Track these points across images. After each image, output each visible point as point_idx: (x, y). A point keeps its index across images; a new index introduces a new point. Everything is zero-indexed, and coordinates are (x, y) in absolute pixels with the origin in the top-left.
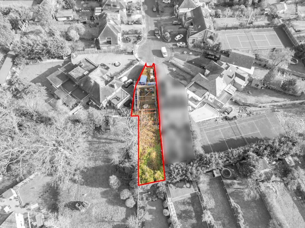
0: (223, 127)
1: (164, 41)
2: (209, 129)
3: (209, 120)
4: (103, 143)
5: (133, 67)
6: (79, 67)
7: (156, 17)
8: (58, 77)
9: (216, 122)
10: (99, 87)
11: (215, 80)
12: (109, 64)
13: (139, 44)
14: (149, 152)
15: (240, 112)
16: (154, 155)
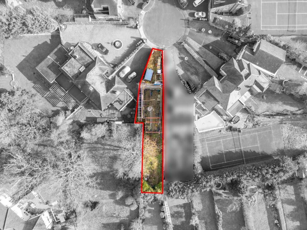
6: (73, 59)
10: (100, 96)
12: (108, 43)
13: (145, 10)
15: (247, 121)
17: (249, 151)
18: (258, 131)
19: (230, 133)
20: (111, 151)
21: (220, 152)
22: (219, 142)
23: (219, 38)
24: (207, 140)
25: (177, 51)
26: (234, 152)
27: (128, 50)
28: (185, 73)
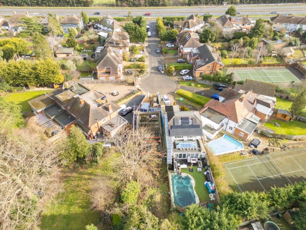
0: (251, 163)
1: (168, 75)
2: (234, 165)
3: (232, 153)
4: (85, 179)
5: (133, 96)
6: (69, 91)
7: (160, 57)
8: (42, 102)
9: (242, 156)
10: (90, 108)
11: (234, 104)
12: (106, 93)
13: (141, 77)
14: (150, 194)
15: (271, 145)
16: (158, 198)
17: (293, 176)
18: (291, 154)
19: (255, 157)
21: (253, 178)
22: (246, 167)
24: (228, 166)
25: (172, 97)
27: (124, 96)
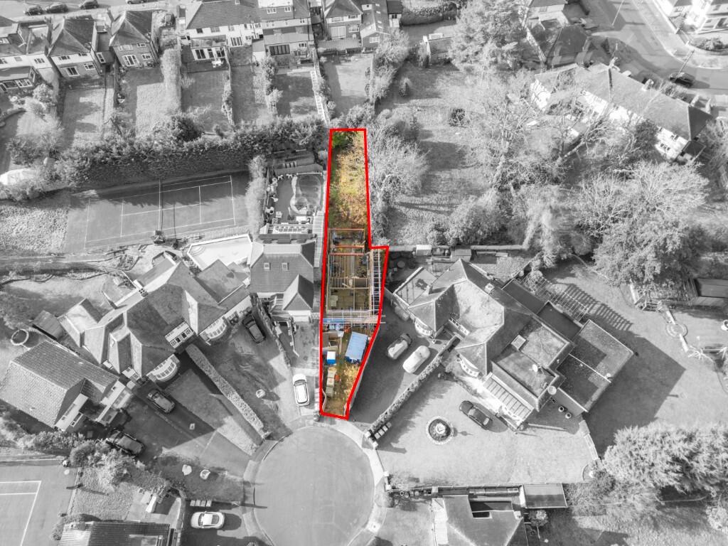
0: (193, 226)
2: (222, 223)
12: (464, 433)
13: (369, 534)
17: (146, 206)
18: (118, 240)
19: (180, 236)
20: (435, 203)
21: (207, 203)
22: (206, 220)
23: (165, 451)
24: (231, 222)
25: (282, 415)
26: (178, 203)
27: (411, 417)
28: (265, 360)
